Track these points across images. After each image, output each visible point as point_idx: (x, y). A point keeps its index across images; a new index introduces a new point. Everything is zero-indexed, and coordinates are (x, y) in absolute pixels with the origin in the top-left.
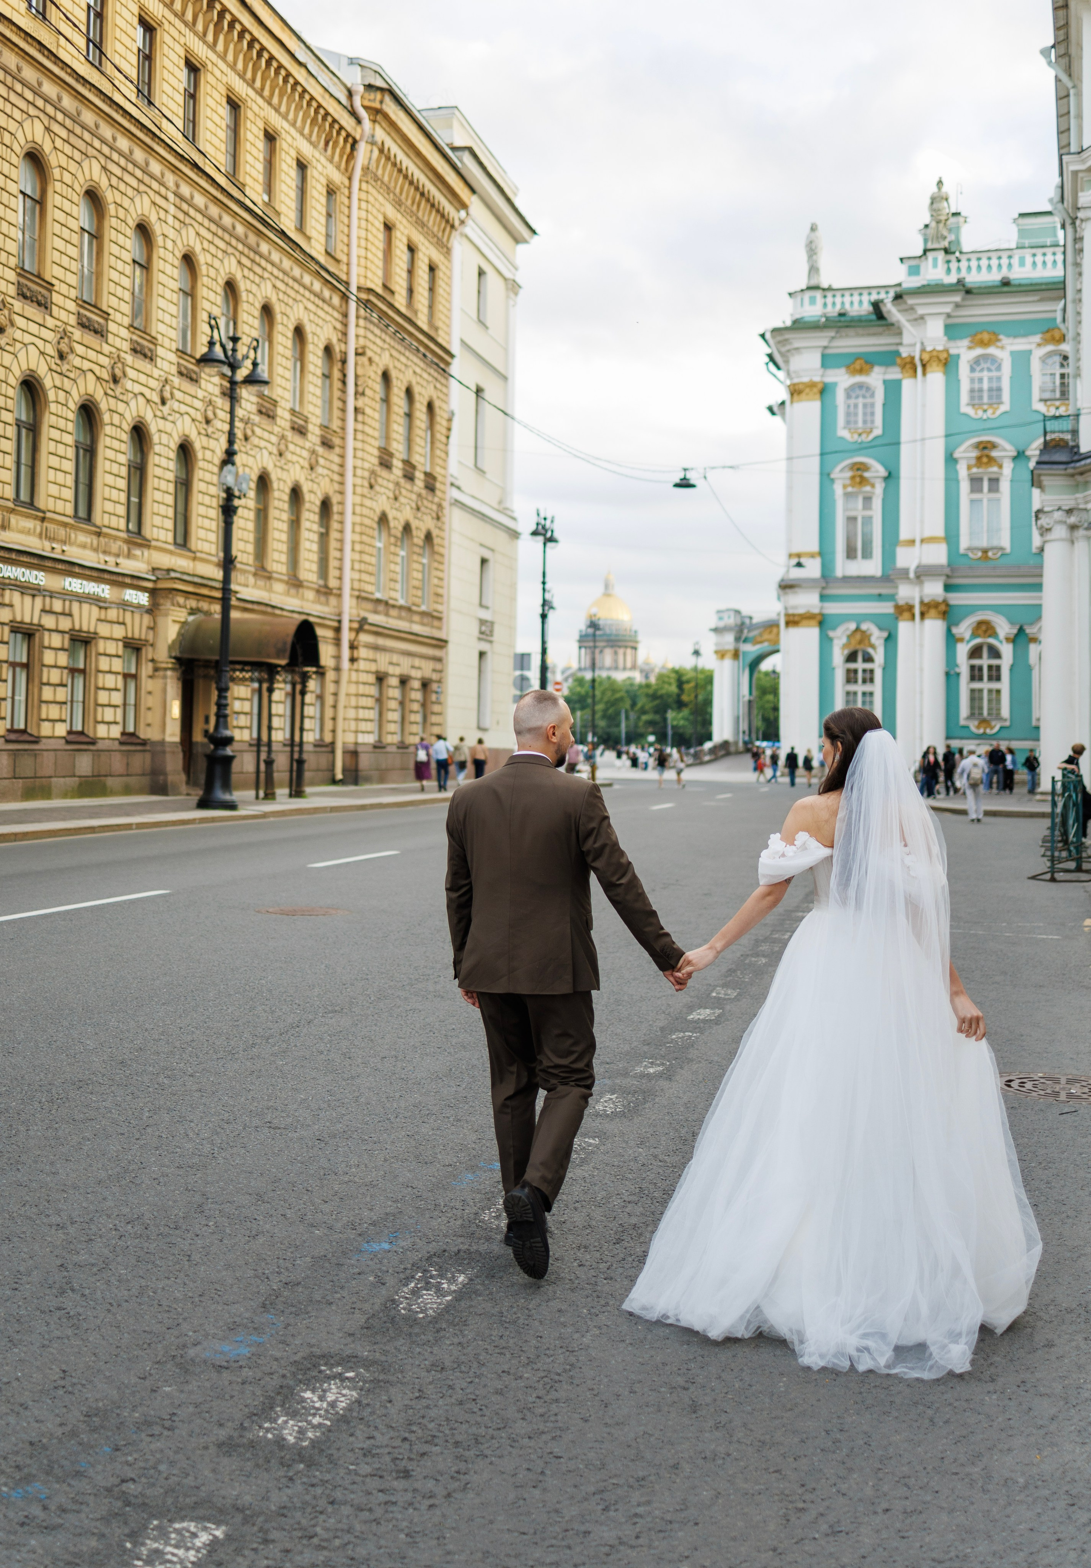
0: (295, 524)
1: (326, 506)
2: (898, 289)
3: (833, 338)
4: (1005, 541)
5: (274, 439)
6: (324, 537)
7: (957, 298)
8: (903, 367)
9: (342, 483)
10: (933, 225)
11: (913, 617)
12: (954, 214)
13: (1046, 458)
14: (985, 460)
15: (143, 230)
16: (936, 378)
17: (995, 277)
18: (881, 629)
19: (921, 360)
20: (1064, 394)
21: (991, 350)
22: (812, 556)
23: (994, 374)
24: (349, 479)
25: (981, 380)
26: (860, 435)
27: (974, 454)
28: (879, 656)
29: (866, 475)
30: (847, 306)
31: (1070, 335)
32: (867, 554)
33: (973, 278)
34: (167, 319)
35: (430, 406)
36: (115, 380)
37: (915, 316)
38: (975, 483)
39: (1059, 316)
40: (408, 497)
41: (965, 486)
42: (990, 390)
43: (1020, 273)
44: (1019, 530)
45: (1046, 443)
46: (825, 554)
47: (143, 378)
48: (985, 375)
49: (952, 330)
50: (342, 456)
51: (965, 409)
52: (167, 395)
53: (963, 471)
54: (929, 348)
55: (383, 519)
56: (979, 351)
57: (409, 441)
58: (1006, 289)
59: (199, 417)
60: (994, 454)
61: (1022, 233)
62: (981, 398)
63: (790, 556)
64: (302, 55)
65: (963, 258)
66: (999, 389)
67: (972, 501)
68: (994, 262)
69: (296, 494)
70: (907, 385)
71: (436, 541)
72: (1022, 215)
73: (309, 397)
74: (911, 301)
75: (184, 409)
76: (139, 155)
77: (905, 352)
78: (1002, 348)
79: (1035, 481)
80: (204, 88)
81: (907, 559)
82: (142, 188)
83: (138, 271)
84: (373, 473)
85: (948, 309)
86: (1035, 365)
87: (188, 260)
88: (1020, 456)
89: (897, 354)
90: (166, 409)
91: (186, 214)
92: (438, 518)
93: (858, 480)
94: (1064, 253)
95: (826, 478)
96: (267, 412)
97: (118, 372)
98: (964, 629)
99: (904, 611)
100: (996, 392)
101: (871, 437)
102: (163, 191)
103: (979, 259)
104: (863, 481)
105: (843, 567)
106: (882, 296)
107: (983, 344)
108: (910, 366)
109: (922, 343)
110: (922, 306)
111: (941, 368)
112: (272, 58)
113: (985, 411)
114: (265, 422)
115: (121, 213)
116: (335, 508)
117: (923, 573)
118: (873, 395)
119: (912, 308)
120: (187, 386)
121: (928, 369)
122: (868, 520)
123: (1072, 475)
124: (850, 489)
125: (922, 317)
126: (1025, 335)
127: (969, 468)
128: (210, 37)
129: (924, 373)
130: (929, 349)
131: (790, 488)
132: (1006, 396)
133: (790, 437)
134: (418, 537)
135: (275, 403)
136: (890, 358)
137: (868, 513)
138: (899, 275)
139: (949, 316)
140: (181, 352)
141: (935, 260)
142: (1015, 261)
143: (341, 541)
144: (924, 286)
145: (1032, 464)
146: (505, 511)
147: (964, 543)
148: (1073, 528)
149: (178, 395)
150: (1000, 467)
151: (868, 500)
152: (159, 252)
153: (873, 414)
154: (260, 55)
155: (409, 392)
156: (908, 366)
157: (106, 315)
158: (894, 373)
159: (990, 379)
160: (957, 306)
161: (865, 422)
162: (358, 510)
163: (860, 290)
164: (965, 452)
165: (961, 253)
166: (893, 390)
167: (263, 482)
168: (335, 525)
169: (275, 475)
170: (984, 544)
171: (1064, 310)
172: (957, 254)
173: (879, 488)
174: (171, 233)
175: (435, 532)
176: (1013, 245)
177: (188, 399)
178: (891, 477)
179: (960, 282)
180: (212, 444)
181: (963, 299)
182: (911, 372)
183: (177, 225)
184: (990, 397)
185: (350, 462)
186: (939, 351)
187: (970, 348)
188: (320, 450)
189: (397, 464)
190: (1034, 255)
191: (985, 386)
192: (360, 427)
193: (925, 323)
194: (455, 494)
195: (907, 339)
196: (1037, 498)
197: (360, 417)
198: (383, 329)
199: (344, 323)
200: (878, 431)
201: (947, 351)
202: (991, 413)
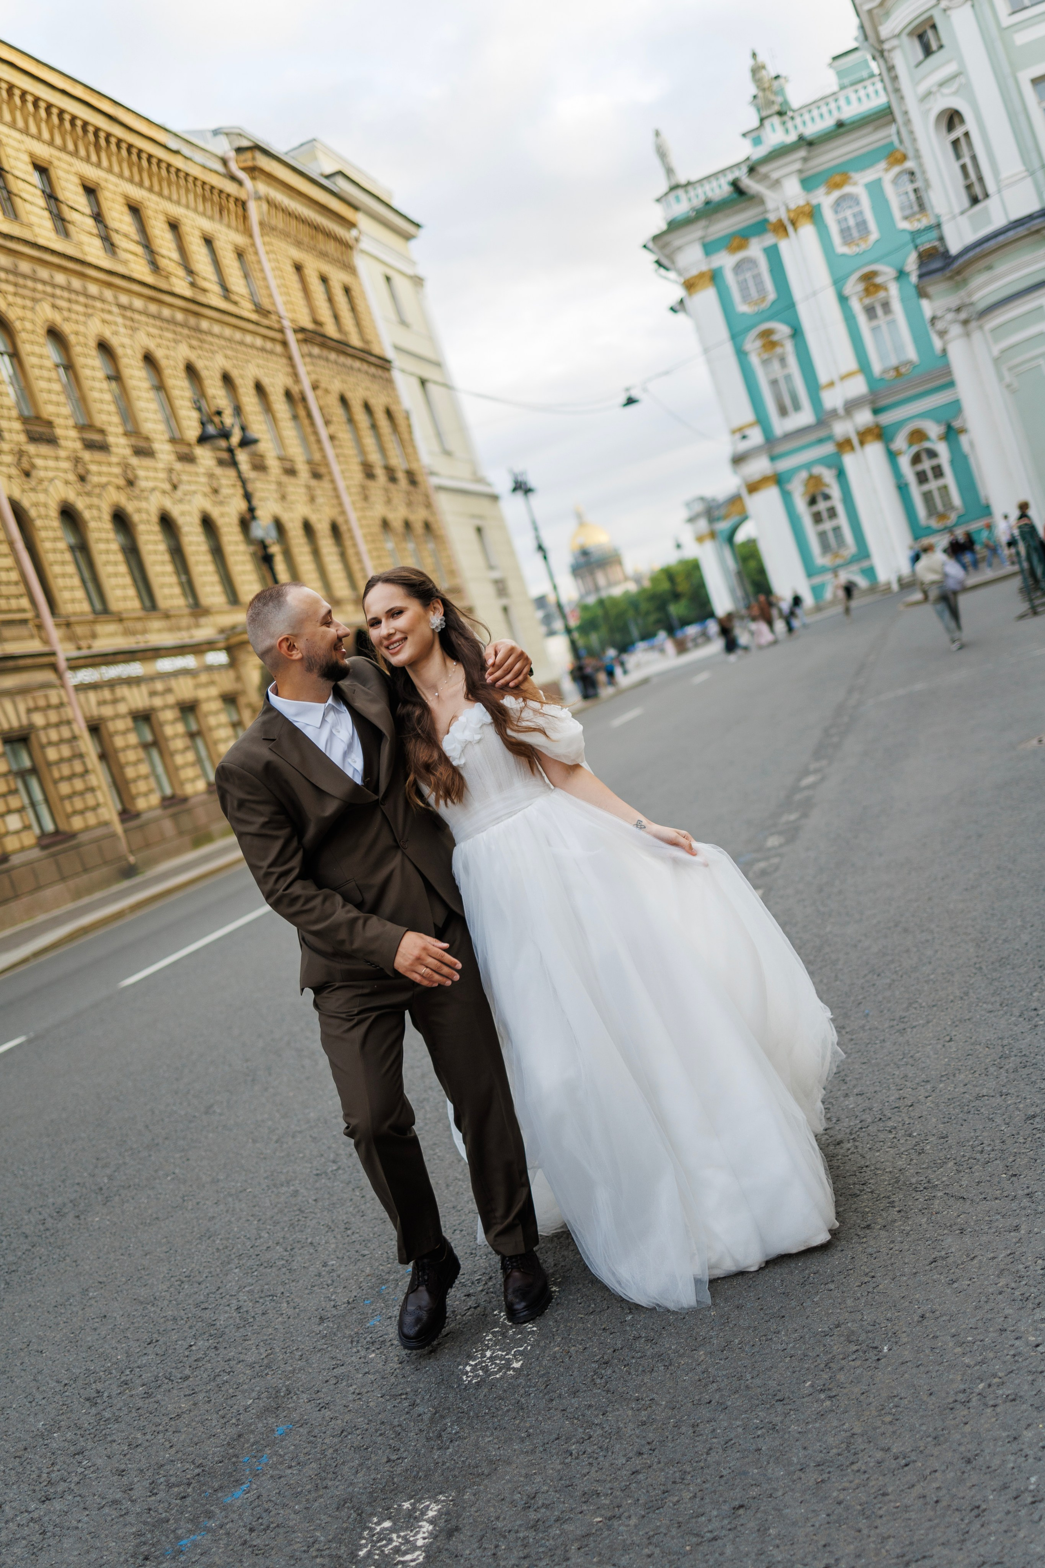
0: (316, 553)
1: (335, 530)
2: (748, 163)
3: (707, 227)
4: (911, 353)
5: (273, 487)
6: (343, 556)
7: (802, 153)
8: (774, 231)
9: (341, 504)
10: (761, 94)
11: (852, 448)
12: (777, 77)
13: (924, 270)
14: (871, 288)
15: (104, 347)
16: (807, 231)
17: (829, 123)
18: (829, 466)
19: (788, 219)
20: (922, 205)
21: (847, 189)
22: (751, 425)
23: (856, 210)
24: (347, 500)
25: (846, 219)
26: (756, 304)
27: (861, 287)
28: (835, 492)
29: (774, 338)
30: (710, 195)
31: (911, 153)
32: (797, 407)
33: (811, 130)
34: (151, 416)
35: (389, 413)
36: (131, 483)
37: (771, 182)
38: (870, 312)
39: (895, 139)
40: (399, 498)
41: (862, 319)
42: (858, 225)
43: (851, 110)
44: (921, 340)
45: (921, 256)
46: (761, 420)
47: (151, 474)
48: (848, 213)
49: (808, 183)
50: (333, 481)
51: (841, 249)
52: (175, 481)
53: (856, 306)
54: (793, 206)
55: (385, 524)
56: (836, 194)
57: (382, 449)
58: (842, 130)
59: (207, 489)
60: (879, 280)
61: (840, 74)
62: (851, 235)
63: (734, 432)
64: (173, 144)
65: (796, 115)
66: (864, 222)
67: (875, 330)
68: (824, 110)
69: (308, 528)
70: (784, 246)
71: (435, 526)
72: (835, 58)
73: (288, 442)
74: (763, 170)
75: (193, 488)
76: (76, 283)
77: (772, 217)
78: (855, 184)
79: (922, 293)
80: (105, 205)
81: (833, 399)
82: (90, 311)
83: (114, 385)
84: (364, 488)
85: (797, 166)
86: (889, 190)
87: (149, 359)
88: (901, 275)
89: (766, 221)
90: (179, 493)
91: (132, 320)
92: (428, 505)
93: (768, 345)
94: (882, 81)
95: (741, 354)
96: (260, 466)
97: (131, 476)
98: (900, 442)
99: (845, 445)
100: (862, 225)
101: (767, 303)
102: (106, 307)
103: (810, 111)
104: (772, 345)
105: (781, 426)
106: (736, 174)
107: (838, 186)
108: (780, 228)
109: (785, 204)
110: (774, 170)
111: (807, 221)
112: (150, 156)
113: (858, 245)
114: (261, 475)
115: (82, 339)
116: (343, 528)
117: (851, 406)
118: (756, 266)
119: (766, 177)
120: (188, 467)
121: (798, 224)
122: (788, 378)
123: (951, 278)
124: (763, 356)
125: (776, 182)
126: (871, 165)
127: (861, 299)
128: (94, 158)
129: (795, 229)
131: (713, 373)
132: (872, 225)
133: (699, 329)
134: (419, 528)
135: (262, 457)
136: (762, 227)
137: (785, 372)
138: (745, 150)
139: (800, 171)
140: (173, 440)
141: (772, 125)
142: (842, 102)
143: (358, 554)
144: (771, 153)
145: (914, 278)
146: (480, 480)
147: (877, 368)
148: (965, 322)
149: (185, 478)
150: (886, 289)
151: (783, 360)
152: (124, 362)
153: (762, 282)
154: (139, 157)
155: (367, 407)
156: (778, 230)
157: (102, 432)
158: (769, 239)
159: (855, 215)
160: (805, 160)
161: (757, 292)
162: (364, 522)
163: (715, 175)
164: (853, 287)
165: (794, 111)
166: (773, 254)
167: (279, 526)
168: (348, 543)
169: (285, 517)
170: (894, 361)
171: (898, 133)
172: (790, 114)
173: (789, 347)
174: (126, 341)
175: (431, 519)
176: (835, 88)
177: (193, 479)
178: (797, 333)
179: (801, 138)
180: (226, 509)
181: (809, 152)
182: (782, 233)
183: (130, 332)
184: (859, 231)
185: (341, 484)
186: (803, 206)
187: (828, 193)
188: (314, 483)
189: (380, 472)
190: (856, 91)
191: (852, 222)
192: (339, 451)
193: (781, 185)
194: (434, 481)
195: (770, 204)
196: (927, 308)
197: (337, 443)
198: (327, 360)
199: (293, 366)
200: (772, 296)
201: (808, 204)
202: (863, 246)
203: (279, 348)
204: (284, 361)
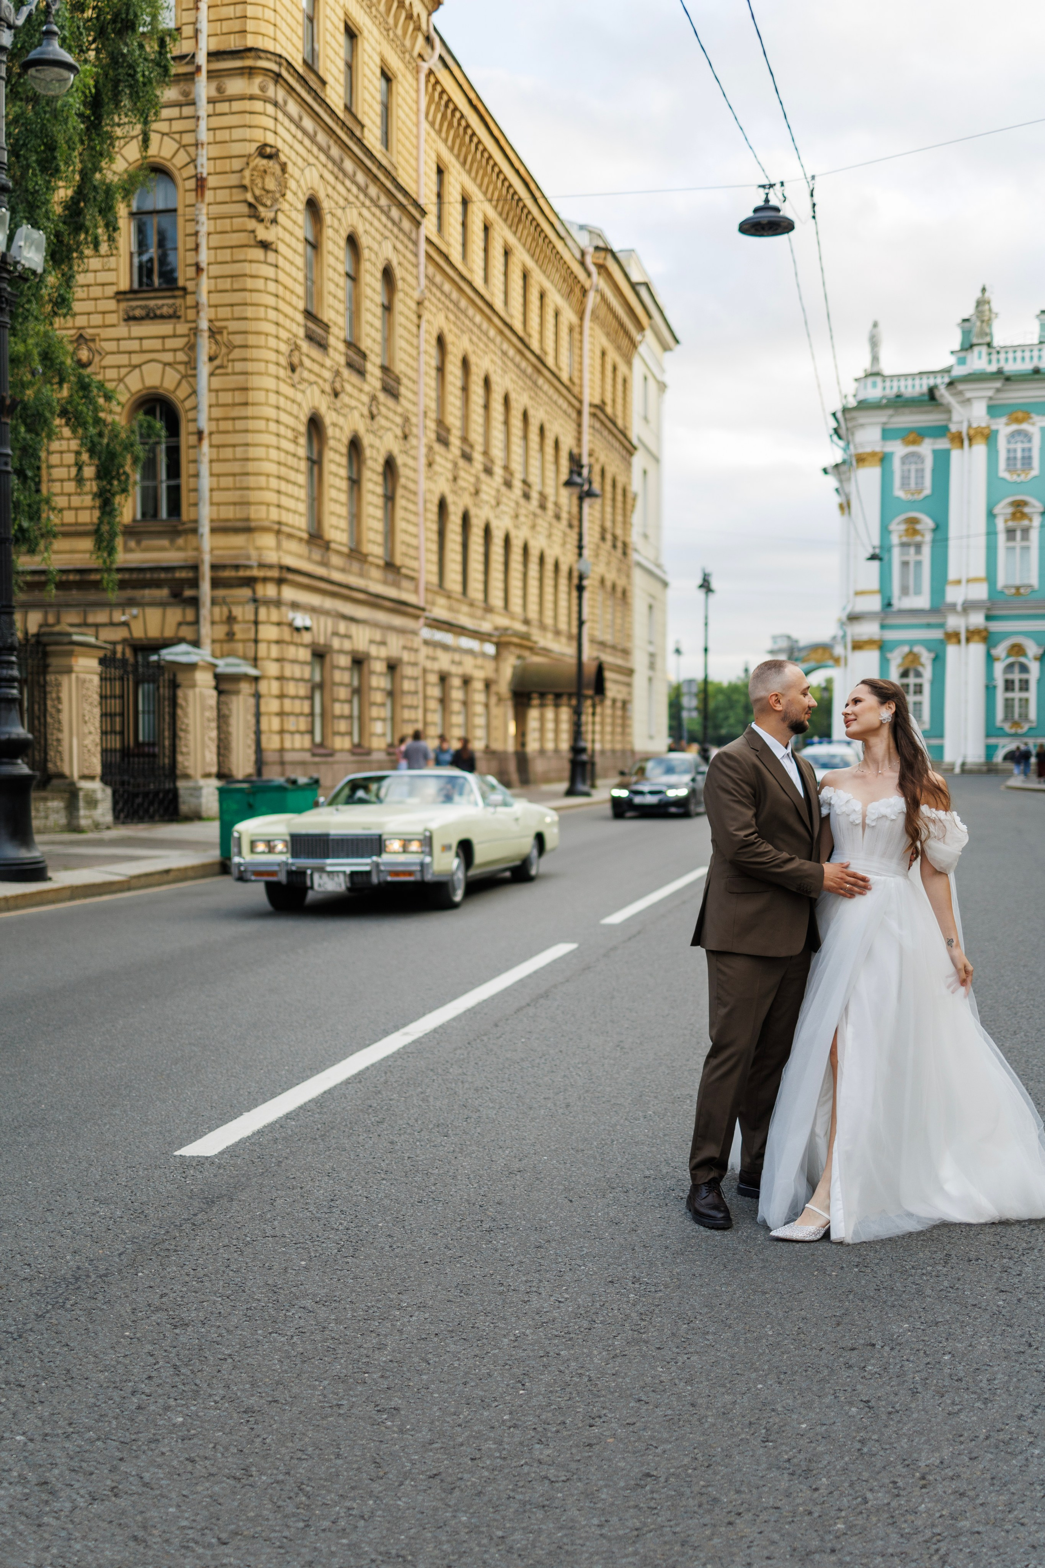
1: (570, 574)
2: (950, 378)
4: (1034, 580)
7: (998, 385)
8: (953, 440)
10: (978, 324)
11: (958, 642)
14: (1018, 515)
16: (980, 449)
17: (1027, 367)
18: (931, 650)
19: (968, 435)
21: (1023, 426)
23: (1025, 445)
24: (586, 552)
25: (1014, 449)
26: (911, 494)
27: (1008, 510)
29: (917, 527)
30: (902, 390)
32: (917, 591)
33: (1011, 368)
37: (962, 399)
38: (1011, 533)
41: (1002, 536)
42: (1023, 458)
46: (883, 591)
48: (1018, 445)
49: (993, 411)
51: (1006, 473)
53: (1000, 525)
56: (1013, 427)
57: (614, 519)
58: (1037, 376)
60: (1025, 510)
62: (1015, 465)
66: (1030, 458)
67: (1010, 549)
68: (1027, 355)
69: (557, 566)
70: (957, 454)
74: (960, 387)
77: (954, 428)
78: (1032, 424)
81: (955, 595)
84: (598, 547)
85: (989, 393)
89: (949, 429)
93: (910, 531)
98: (999, 651)
99: (951, 636)
100: (1026, 460)
101: (921, 496)
104: (914, 532)
105: (898, 602)
106: (936, 380)
107: (1018, 421)
108: (959, 439)
109: (969, 422)
110: (969, 391)
111: (984, 440)
113: (1019, 475)
116: (575, 574)
117: (969, 606)
118: (922, 462)
119: (960, 394)
121: (974, 442)
122: (918, 565)
125: (969, 400)
127: (1006, 520)
129: (970, 445)
130: (974, 426)
132: (1036, 462)
138: (949, 364)
139: (990, 398)
142: (1044, 353)
144: (970, 375)
147: (1001, 582)
150: (1030, 520)
151: (918, 548)
155: (614, 482)
158: (946, 444)
159: (1023, 450)
160: (998, 391)
161: (915, 484)
162: (592, 575)
164: (1002, 509)
166: (941, 458)
169: (547, 553)
170: (1017, 582)
172: (997, 349)
173: (927, 537)
175: (626, 588)
178: (939, 529)
179: (1000, 372)
181: (1003, 385)
182: (959, 444)
184: (1023, 464)
185: (586, 539)
186: (981, 428)
187: (1007, 425)
188: (568, 531)
191: (1019, 454)
193: (971, 404)
194: (635, 556)
195: (955, 418)
198: (601, 434)
199: (580, 432)
200: (928, 491)
201: (988, 427)
202: (1023, 477)
203: (573, 413)
204: (574, 425)
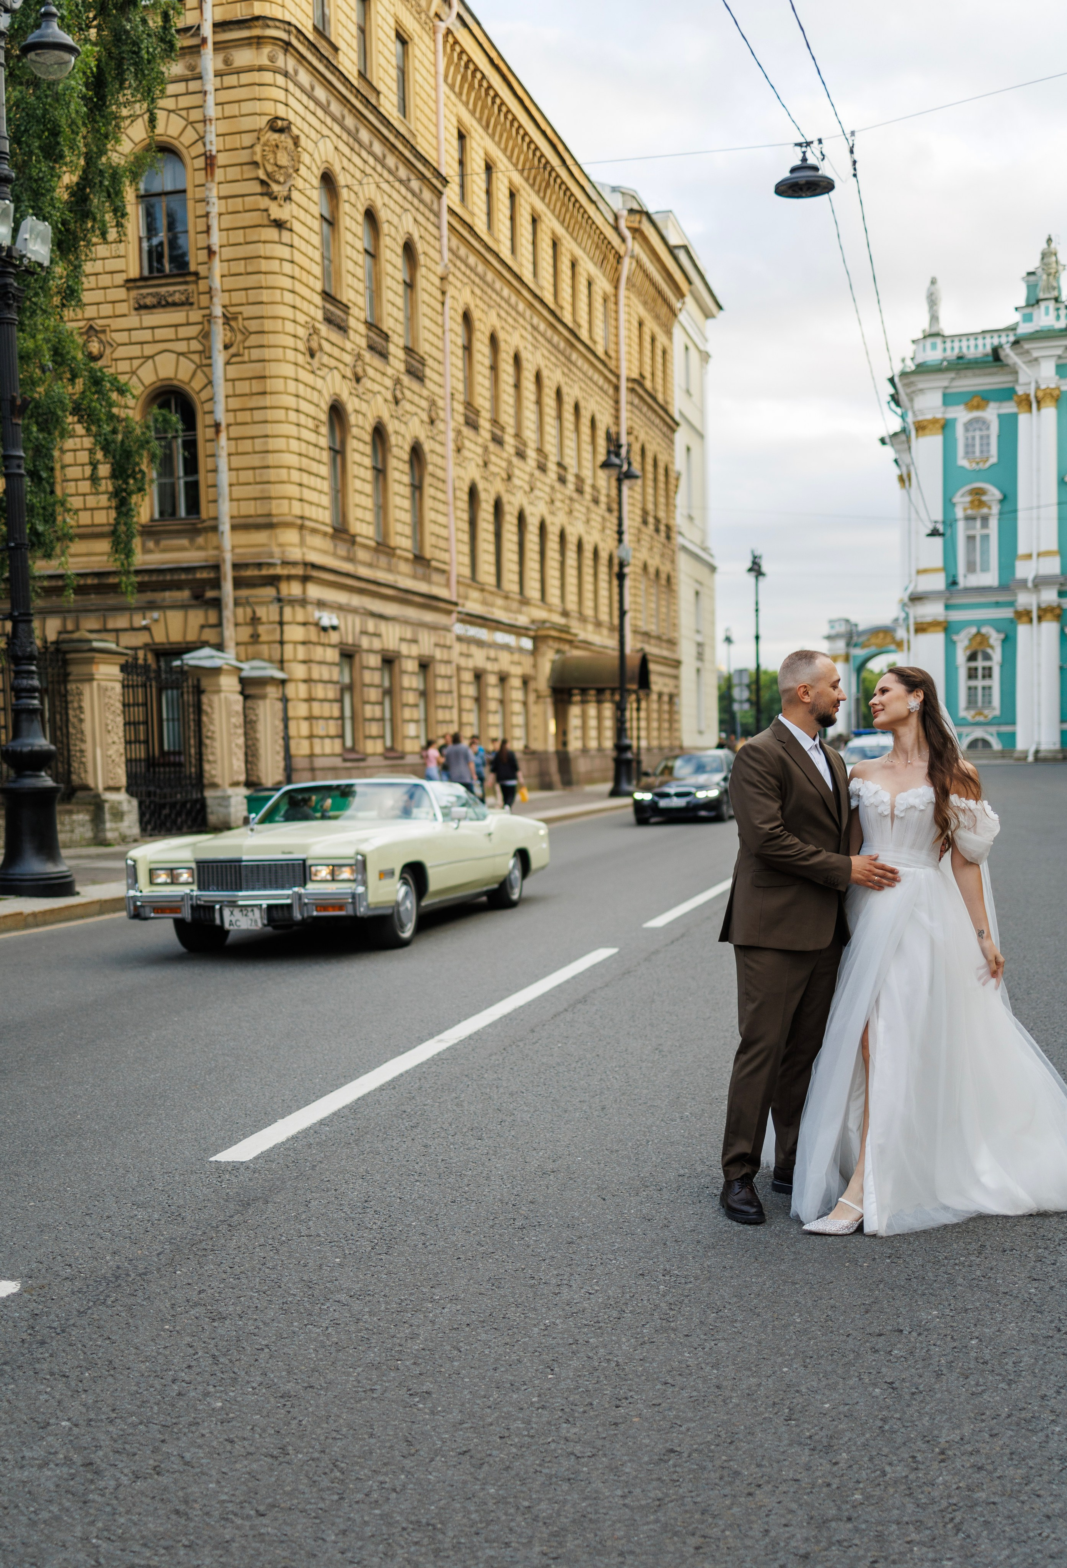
2: (1016, 334)
3: (955, 379)
7: (1066, 342)
8: (1019, 404)
10: (1044, 277)
11: (1030, 620)
16: (1049, 412)
18: (1001, 630)
19: (1036, 397)
22: (939, 570)
24: (626, 538)
26: (977, 462)
28: (997, 655)
29: (984, 498)
30: (965, 351)
32: (986, 567)
35: (666, 470)
37: (1029, 358)
40: (657, 547)
46: (949, 568)
49: (1062, 370)
54: (1040, 385)
55: (645, 567)
57: (656, 502)
63: (919, 572)
64: (592, 193)
70: (1023, 419)
71: (673, 581)
74: (1027, 345)
77: (1022, 390)
81: (1025, 571)
84: (641, 532)
85: (1059, 351)
89: (1014, 391)
92: (673, 562)
93: (976, 503)
95: (948, 503)
99: (1023, 615)
101: (988, 465)
104: (981, 504)
105: (965, 580)
106: (1001, 339)
108: (1026, 403)
109: (1037, 382)
110: (1037, 350)
111: (1053, 404)
117: (1040, 582)
118: (988, 428)
119: (1027, 353)
121: (1042, 404)
122: (986, 538)
124: (969, 512)
125: (1036, 359)
129: (1039, 408)
130: (1043, 387)
134: (662, 579)
136: (1006, 395)
137: (985, 531)
138: (1015, 322)
139: (1060, 357)
141: (1044, 308)
144: (1038, 333)
151: (986, 521)
153: (988, 444)
155: (655, 462)
156: (1024, 403)
158: (1010, 408)
160: (1066, 348)
161: (982, 452)
163: (984, 334)
166: (1009, 423)
173: (995, 509)
175: (672, 574)
178: (1008, 499)
182: (1026, 408)
185: (626, 523)
186: (1054, 389)
188: (607, 515)
189: (651, 521)
193: (1039, 364)
194: (681, 540)
195: (1022, 378)
198: (640, 410)
199: (617, 410)
200: (994, 460)
201: (1058, 388)
203: (611, 391)
204: (611, 403)
